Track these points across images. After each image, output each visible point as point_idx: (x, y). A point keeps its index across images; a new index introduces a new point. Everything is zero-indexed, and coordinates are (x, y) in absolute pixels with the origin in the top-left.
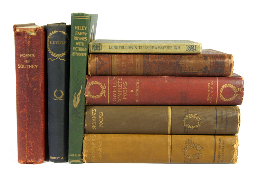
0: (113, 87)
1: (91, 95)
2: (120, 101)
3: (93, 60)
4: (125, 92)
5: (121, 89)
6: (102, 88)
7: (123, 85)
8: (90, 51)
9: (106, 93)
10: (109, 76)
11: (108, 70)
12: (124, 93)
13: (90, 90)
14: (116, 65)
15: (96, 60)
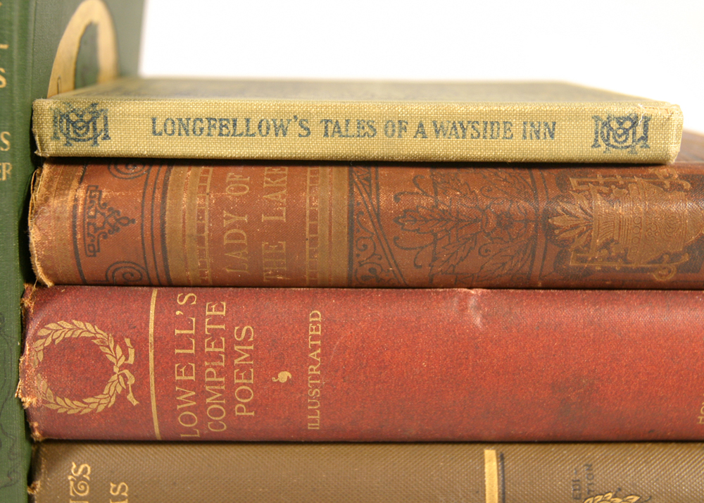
0: (177, 351)
1: (56, 395)
2: (222, 426)
3: (54, 202)
4: (243, 382)
5: (223, 364)
6: (114, 360)
7: (231, 342)
8: (43, 149)
9: (140, 387)
10: (156, 286)
11: (145, 258)
12: (239, 385)
13: (44, 368)
14: (192, 230)
15: (76, 200)
